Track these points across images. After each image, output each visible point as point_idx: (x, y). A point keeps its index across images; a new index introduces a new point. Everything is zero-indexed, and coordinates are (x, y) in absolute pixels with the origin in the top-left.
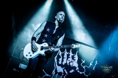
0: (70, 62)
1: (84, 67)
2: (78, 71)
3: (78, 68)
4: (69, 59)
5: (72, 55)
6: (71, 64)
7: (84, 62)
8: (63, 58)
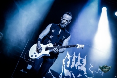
0: (78, 66)
1: (92, 72)
2: (86, 76)
3: (85, 73)
4: (77, 63)
5: (81, 58)
6: (79, 68)
7: (92, 67)
8: (71, 61)
